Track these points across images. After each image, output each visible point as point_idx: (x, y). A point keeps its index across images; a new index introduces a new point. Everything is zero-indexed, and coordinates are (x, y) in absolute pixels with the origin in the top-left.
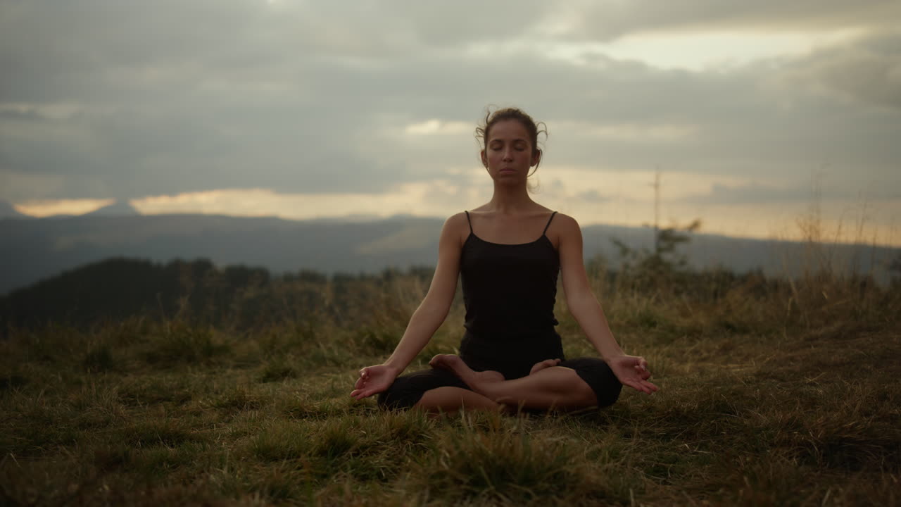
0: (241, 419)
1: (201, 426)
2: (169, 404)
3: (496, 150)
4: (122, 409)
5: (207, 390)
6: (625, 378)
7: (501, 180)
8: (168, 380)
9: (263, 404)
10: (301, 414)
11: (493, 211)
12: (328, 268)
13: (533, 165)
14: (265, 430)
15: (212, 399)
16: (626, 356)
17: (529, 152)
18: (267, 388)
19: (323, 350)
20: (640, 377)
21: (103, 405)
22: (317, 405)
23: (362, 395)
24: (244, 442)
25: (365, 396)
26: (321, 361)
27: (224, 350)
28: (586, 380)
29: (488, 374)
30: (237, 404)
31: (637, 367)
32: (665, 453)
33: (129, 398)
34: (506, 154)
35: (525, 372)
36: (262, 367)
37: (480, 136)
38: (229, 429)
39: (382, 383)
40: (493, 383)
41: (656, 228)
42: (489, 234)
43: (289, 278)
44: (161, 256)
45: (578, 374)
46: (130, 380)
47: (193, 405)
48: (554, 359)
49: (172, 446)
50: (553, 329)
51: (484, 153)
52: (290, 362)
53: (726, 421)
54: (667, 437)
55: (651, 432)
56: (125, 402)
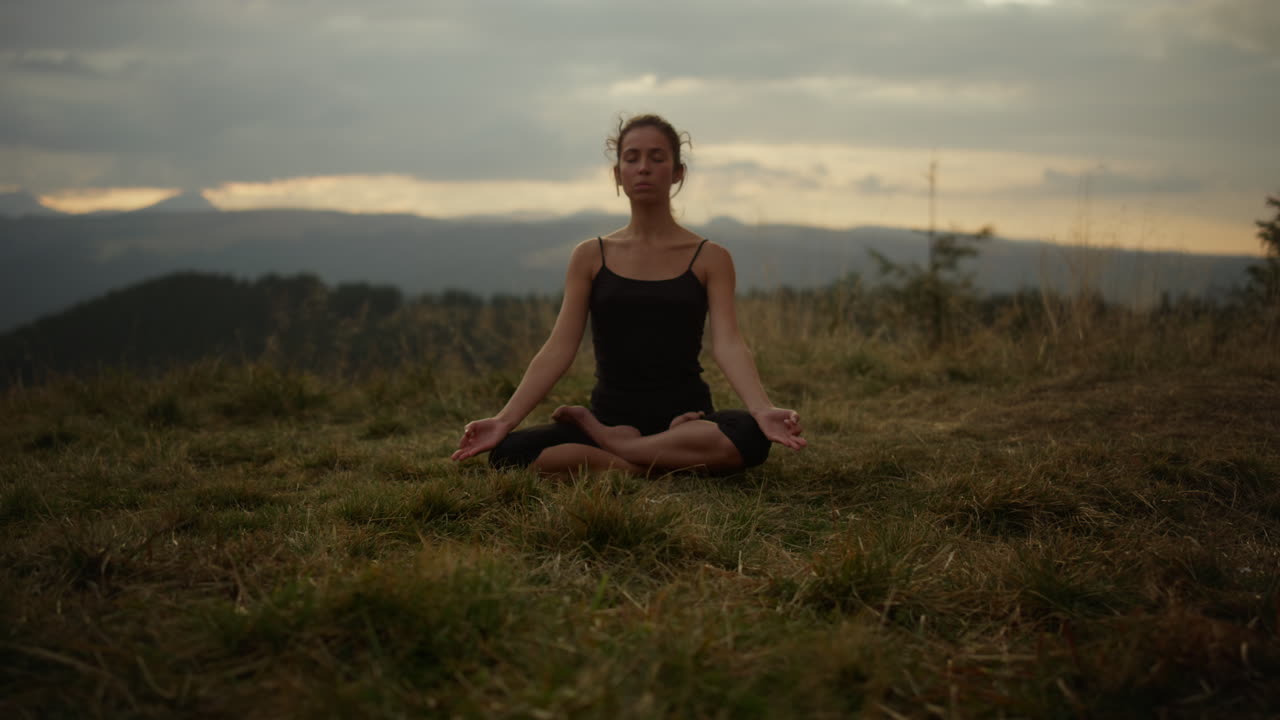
0: (331, 482)
1: (284, 489)
2: (250, 466)
3: (631, 161)
4: (193, 471)
5: (294, 448)
6: (772, 432)
7: (638, 197)
8: (249, 436)
9: (358, 463)
10: (403, 475)
11: (630, 238)
12: (484, 288)
13: (675, 182)
14: (357, 493)
15: (299, 458)
16: (775, 409)
17: (670, 164)
18: (365, 448)
19: (444, 401)
20: (790, 432)
21: (170, 465)
22: (422, 465)
23: (466, 454)
24: (331, 506)
25: (468, 456)
26: (439, 414)
27: (320, 401)
28: (729, 436)
29: (618, 429)
30: (326, 464)
31: (786, 421)
32: (812, 519)
33: (201, 458)
34: (641, 165)
35: (664, 426)
36: (367, 422)
37: (610, 149)
38: (317, 492)
39: (491, 440)
40: (628, 440)
41: (931, 233)
42: (624, 267)
43: (427, 301)
44: (248, 269)
45: (720, 428)
46: (202, 437)
47: (277, 465)
48: (697, 411)
49: (250, 510)
50: (698, 376)
51: (617, 170)
52: (401, 416)
53: (891, 485)
54: (818, 502)
55: (801, 497)
56: (196, 462)
